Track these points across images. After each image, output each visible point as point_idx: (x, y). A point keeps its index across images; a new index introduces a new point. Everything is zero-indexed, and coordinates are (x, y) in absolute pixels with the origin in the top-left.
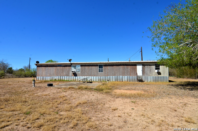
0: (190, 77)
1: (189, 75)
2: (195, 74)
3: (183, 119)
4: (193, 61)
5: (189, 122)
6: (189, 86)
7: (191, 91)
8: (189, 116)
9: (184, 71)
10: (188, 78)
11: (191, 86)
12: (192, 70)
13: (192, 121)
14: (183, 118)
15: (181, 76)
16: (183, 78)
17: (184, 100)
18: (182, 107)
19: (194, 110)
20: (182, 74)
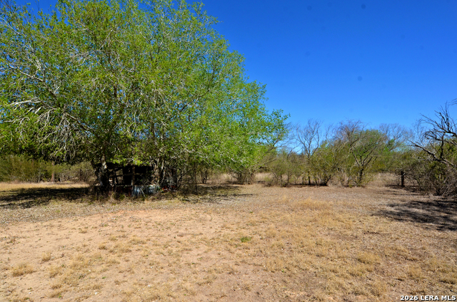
0: (25, 180)
1: (23, 174)
2: (37, 172)
3: (9, 272)
4: (37, 144)
5: (22, 274)
6: (22, 199)
7: (26, 209)
8: (22, 261)
9: (13, 165)
10: (21, 181)
11: (26, 199)
12: (32, 163)
13: (28, 269)
14: (7, 272)
15: (5, 177)
16: (9, 180)
17: (10, 230)
18: (6, 248)
19: (31, 246)
20: (6, 172)
